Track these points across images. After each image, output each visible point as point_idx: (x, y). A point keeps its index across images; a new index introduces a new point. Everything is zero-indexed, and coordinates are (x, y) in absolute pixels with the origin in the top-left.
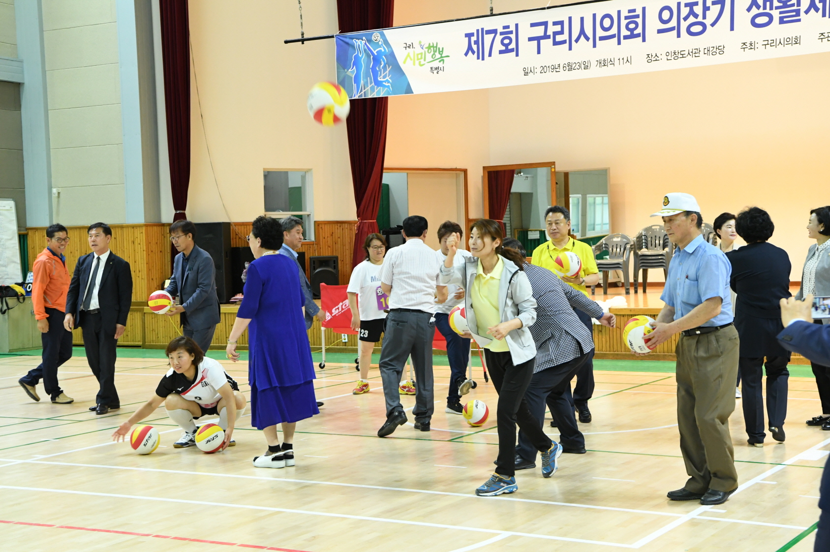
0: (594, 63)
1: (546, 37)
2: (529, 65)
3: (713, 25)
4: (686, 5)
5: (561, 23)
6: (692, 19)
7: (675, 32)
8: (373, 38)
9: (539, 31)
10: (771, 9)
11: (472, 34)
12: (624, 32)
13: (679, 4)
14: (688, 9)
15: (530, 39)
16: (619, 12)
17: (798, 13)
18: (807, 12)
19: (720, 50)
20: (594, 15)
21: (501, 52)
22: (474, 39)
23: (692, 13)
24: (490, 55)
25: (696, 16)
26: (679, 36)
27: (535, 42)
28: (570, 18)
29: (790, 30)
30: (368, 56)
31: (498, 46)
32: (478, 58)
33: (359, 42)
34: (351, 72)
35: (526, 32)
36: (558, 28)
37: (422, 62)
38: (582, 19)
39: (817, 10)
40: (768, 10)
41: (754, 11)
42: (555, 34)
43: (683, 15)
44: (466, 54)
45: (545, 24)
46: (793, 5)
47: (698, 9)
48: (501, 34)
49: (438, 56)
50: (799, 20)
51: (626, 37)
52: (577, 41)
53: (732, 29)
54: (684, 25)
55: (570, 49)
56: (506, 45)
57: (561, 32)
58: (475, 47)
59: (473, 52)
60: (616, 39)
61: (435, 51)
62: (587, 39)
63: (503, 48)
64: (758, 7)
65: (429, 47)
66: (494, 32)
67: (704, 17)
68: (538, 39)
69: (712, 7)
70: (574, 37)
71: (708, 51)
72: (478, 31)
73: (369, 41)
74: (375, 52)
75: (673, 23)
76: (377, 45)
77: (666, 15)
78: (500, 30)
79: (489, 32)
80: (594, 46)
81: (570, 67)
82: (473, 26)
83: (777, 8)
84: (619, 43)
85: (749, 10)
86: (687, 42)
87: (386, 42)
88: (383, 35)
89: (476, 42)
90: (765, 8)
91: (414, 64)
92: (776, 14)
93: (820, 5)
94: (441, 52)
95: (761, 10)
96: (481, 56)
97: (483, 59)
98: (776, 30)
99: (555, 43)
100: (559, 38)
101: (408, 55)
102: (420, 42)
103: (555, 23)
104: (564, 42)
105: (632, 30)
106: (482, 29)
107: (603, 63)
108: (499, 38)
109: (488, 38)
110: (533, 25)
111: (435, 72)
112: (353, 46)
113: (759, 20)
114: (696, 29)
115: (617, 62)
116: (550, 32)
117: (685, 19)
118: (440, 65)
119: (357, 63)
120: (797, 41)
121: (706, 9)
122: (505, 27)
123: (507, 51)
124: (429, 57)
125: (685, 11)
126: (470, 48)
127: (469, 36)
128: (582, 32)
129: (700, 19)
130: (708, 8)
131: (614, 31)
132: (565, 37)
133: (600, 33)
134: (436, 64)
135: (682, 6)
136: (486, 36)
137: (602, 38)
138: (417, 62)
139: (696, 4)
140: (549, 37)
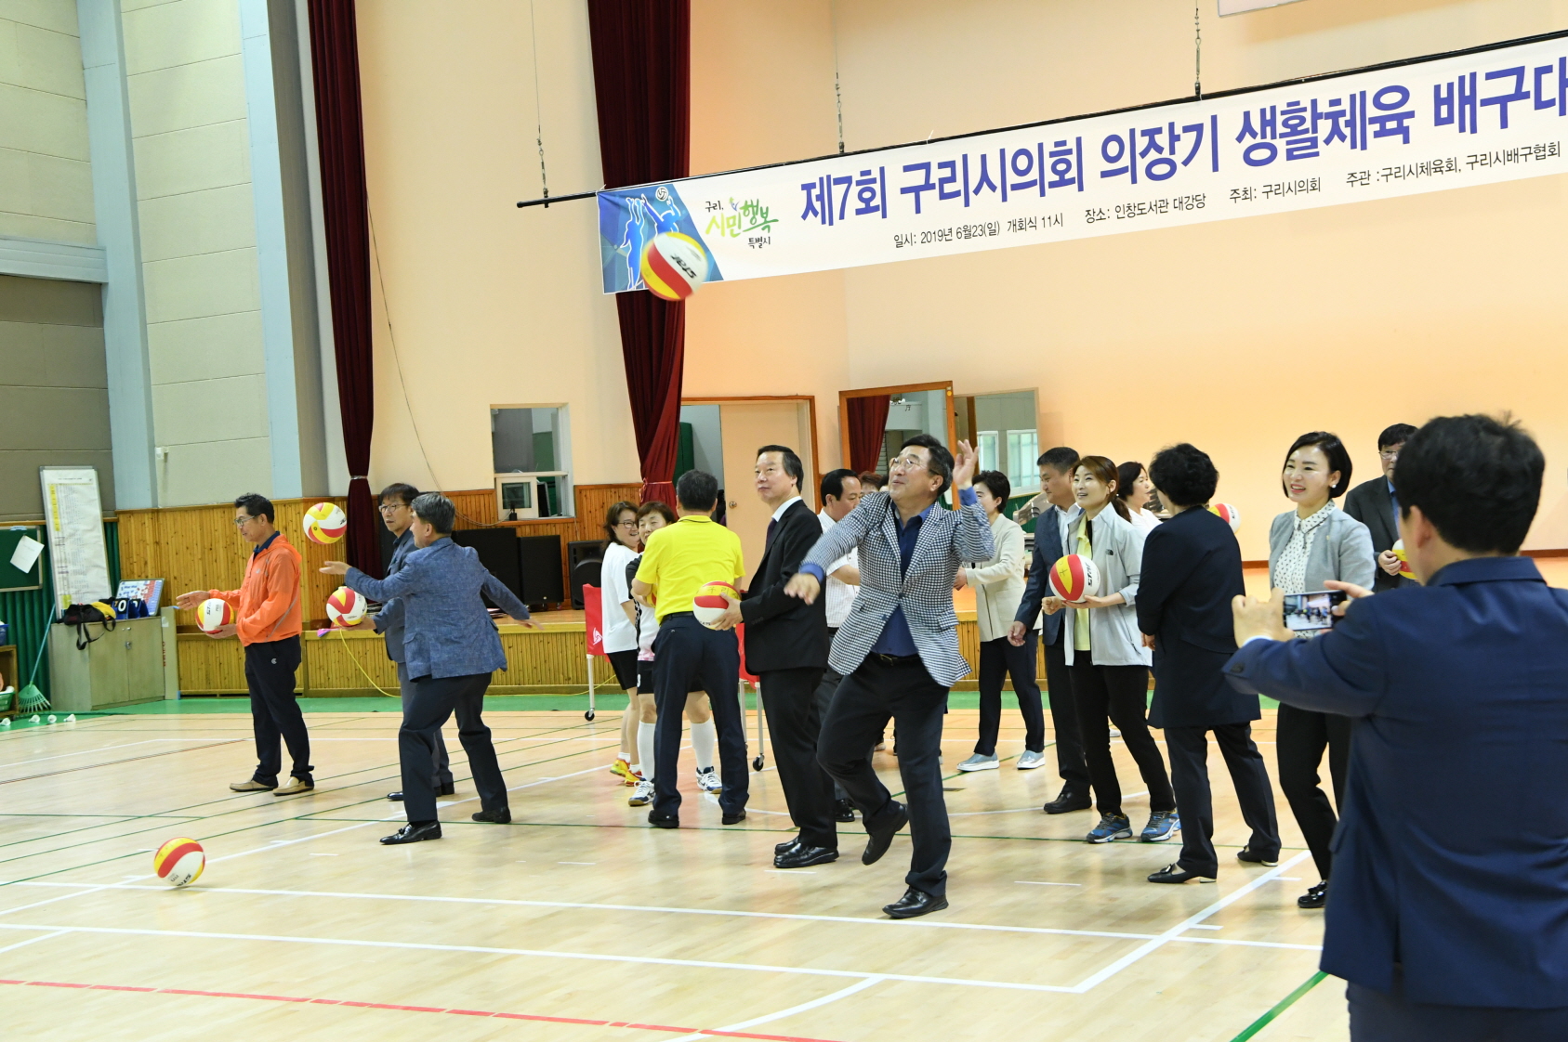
0: (1004, 226)
1: (928, 186)
2: (903, 231)
3: (1186, 163)
4: (1144, 133)
5: (951, 165)
6: (1153, 155)
7: (1128, 175)
8: (657, 195)
9: (917, 178)
10: (1273, 137)
11: (813, 185)
12: (1050, 177)
13: (1132, 132)
14: (1147, 139)
15: (904, 191)
16: (1041, 146)
17: (1314, 142)
18: (1327, 141)
19: (1199, 201)
20: (1002, 151)
21: (859, 212)
22: (815, 192)
23: (1153, 145)
24: (842, 217)
25: (1160, 150)
26: (1134, 181)
27: (912, 195)
28: (965, 157)
29: (1303, 169)
30: (650, 223)
31: (854, 203)
32: (824, 222)
33: (635, 201)
34: (624, 249)
35: (896, 180)
36: (947, 172)
37: (736, 230)
38: (984, 158)
39: (1343, 138)
40: (1268, 140)
41: (1248, 141)
42: (943, 181)
43: (1140, 148)
44: (804, 216)
45: (927, 166)
46: (1306, 131)
47: (1163, 140)
48: (859, 183)
49: (760, 220)
50: (1317, 154)
51: (1052, 185)
52: (977, 191)
53: (1215, 168)
54: (1142, 164)
55: (967, 204)
56: (867, 201)
57: (952, 179)
58: (817, 205)
59: (816, 214)
60: (1037, 188)
61: (755, 214)
62: (993, 188)
63: (862, 205)
64: (1254, 135)
65: (746, 207)
66: (848, 180)
67: (1172, 151)
68: (916, 190)
69: (1184, 136)
70: (972, 187)
71: (1180, 204)
72: (821, 179)
73: (651, 199)
74: (661, 217)
75: (1125, 161)
76: (664, 206)
77: (1113, 149)
78: (857, 177)
79: (838, 181)
80: (1004, 199)
81: (967, 233)
82: (813, 172)
83: (1282, 136)
84: (1043, 194)
85: (1240, 139)
86: (1147, 190)
87: (678, 201)
88: (672, 191)
89: (820, 198)
90: (1264, 136)
91: (723, 234)
92: (1281, 144)
93: (1347, 131)
94: (765, 214)
95: (1258, 140)
96: (828, 219)
97: (831, 223)
98: (1282, 170)
99: (943, 196)
100: (948, 188)
101: (713, 220)
102: (731, 200)
103: (941, 165)
104: (957, 194)
105: (1061, 174)
106: (829, 177)
107: (1019, 225)
108: (855, 189)
109: (838, 191)
110: (907, 169)
111: (757, 245)
112: (626, 209)
113: (1256, 155)
114: (1161, 169)
115: (1040, 223)
116: (934, 179)
117: (1144, 154)
118: (765, 234)
119: (632, 235)
120: (1315, 185)
121: (1174, 138)
122: (863, 173)
123: (868, 210)
124: (746, 222)
125: (1142, 142)
126: (810, 207)
127: (807, 187)
128: (985, 178)
129: (1166, 154)
130: (1178, 138)
131: (1034, 175)
132: (958, 185)
133: (1012, 178)
134: (757, 233)
135: (1138, 134)
136: (835, 188)
137: (1015, 187)
138: (727, 231)
139: (1159, 131)
140: (933, 187)
